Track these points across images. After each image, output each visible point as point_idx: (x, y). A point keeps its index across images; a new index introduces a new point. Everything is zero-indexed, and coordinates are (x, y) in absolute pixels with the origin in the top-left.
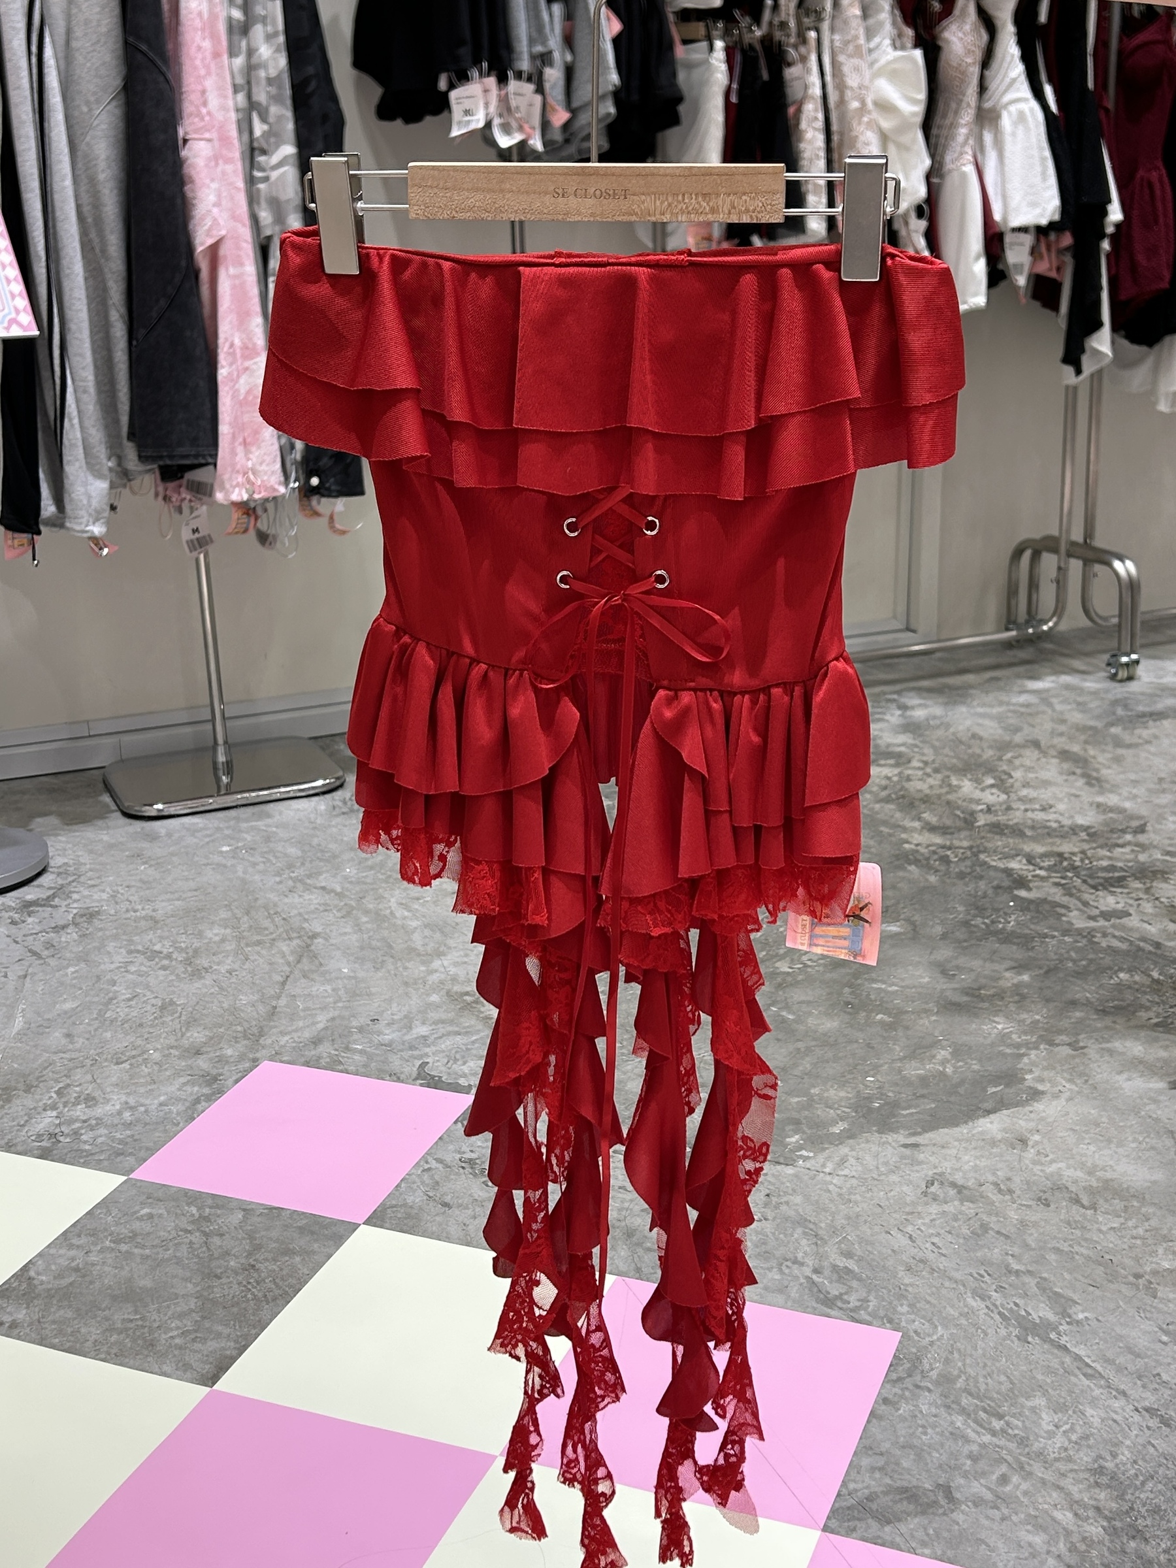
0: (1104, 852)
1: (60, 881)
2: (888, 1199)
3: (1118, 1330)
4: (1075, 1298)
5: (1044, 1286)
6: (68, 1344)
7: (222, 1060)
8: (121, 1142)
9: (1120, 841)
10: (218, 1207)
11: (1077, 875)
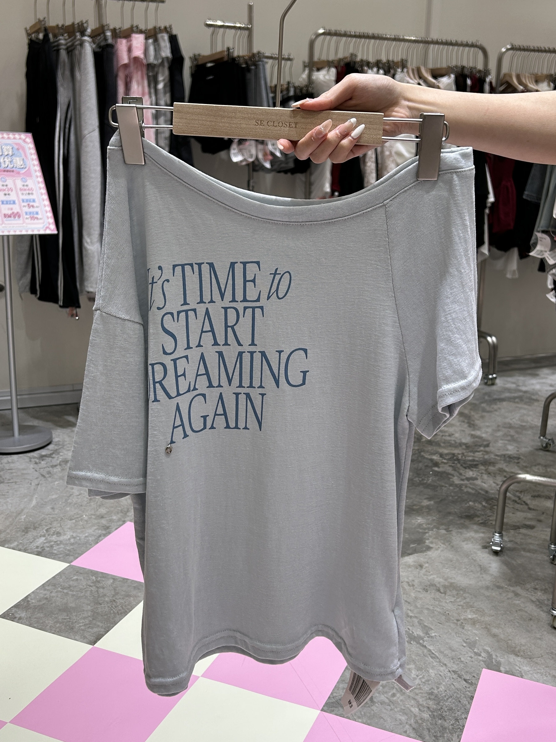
0: (472, 454)
1: (56, 448)
3: (447, 641)
4: (432, 627)
5: (420, 623)
6: (40, 627)
7: (111, 521)
8: (69, 550)
9: (479, 450)
10: (103, 577)
11: (459, 463)
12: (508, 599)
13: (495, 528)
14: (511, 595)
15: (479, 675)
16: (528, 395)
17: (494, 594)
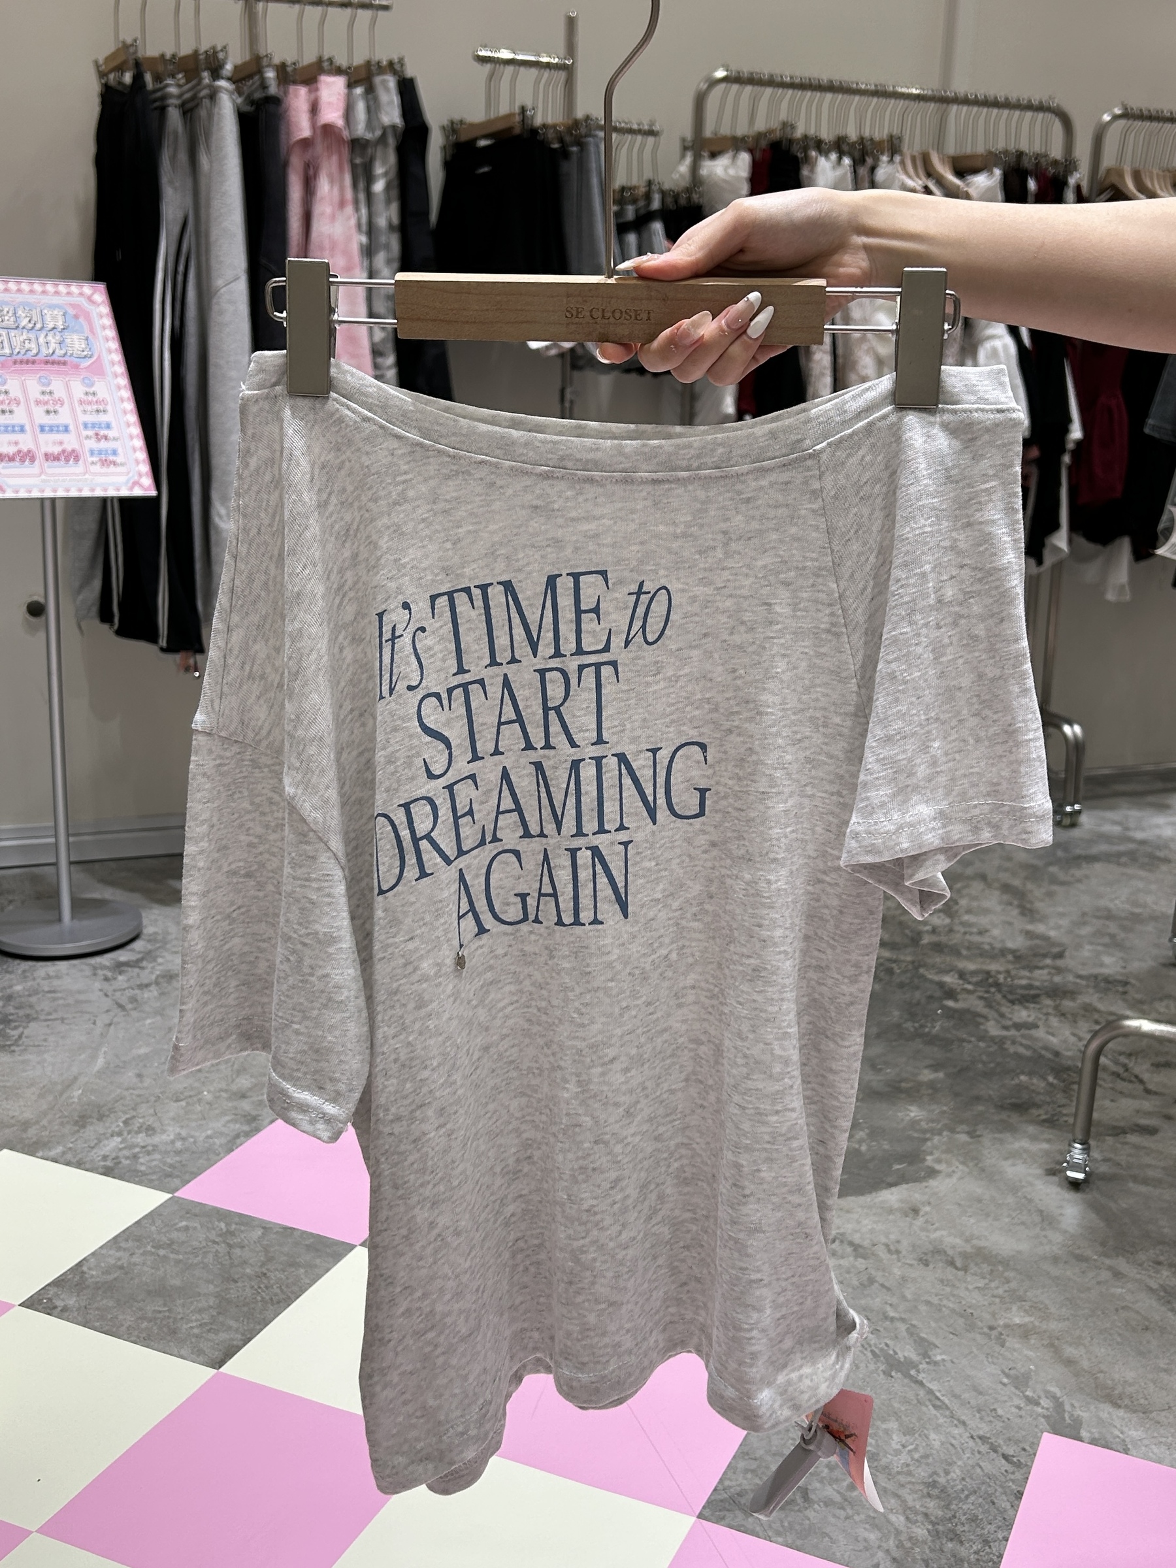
0: (1027, 973)
1: (149, 947)
3: (968, 1371)
4: (937, 1343)
5: (912, 1331)
6: (106, 1327)
8: (171, 1166)
9: (1041, 964)
10: (242, 1224)
11: (999, 991)
12: (1099, 1283)
13: (1073, 1132)
14: (1105, 1275)
15: (1035, 1445)
16: (1149, 850)
17: (1069, 1273)
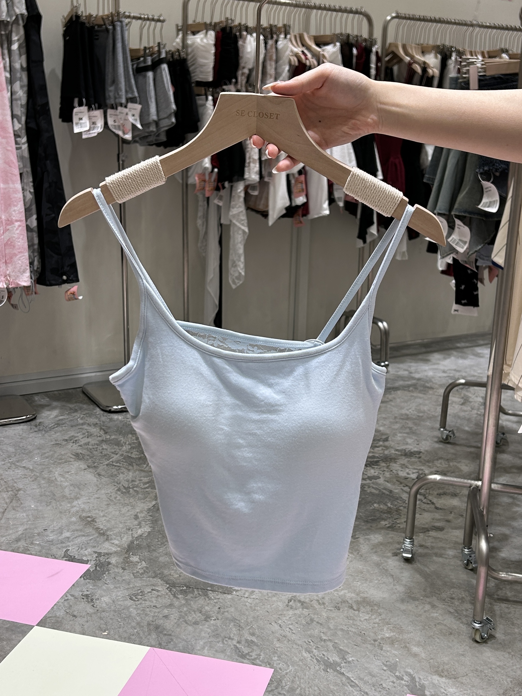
2: (271, 608)
3: (366, 665)
4: (349, 651)
5: (335, 646)
9: (378, 445)
12: (425, 611)
14: (427, 607)
16: (422, 383)
17: (411, 607)
